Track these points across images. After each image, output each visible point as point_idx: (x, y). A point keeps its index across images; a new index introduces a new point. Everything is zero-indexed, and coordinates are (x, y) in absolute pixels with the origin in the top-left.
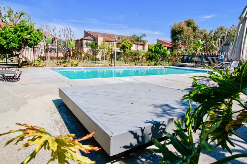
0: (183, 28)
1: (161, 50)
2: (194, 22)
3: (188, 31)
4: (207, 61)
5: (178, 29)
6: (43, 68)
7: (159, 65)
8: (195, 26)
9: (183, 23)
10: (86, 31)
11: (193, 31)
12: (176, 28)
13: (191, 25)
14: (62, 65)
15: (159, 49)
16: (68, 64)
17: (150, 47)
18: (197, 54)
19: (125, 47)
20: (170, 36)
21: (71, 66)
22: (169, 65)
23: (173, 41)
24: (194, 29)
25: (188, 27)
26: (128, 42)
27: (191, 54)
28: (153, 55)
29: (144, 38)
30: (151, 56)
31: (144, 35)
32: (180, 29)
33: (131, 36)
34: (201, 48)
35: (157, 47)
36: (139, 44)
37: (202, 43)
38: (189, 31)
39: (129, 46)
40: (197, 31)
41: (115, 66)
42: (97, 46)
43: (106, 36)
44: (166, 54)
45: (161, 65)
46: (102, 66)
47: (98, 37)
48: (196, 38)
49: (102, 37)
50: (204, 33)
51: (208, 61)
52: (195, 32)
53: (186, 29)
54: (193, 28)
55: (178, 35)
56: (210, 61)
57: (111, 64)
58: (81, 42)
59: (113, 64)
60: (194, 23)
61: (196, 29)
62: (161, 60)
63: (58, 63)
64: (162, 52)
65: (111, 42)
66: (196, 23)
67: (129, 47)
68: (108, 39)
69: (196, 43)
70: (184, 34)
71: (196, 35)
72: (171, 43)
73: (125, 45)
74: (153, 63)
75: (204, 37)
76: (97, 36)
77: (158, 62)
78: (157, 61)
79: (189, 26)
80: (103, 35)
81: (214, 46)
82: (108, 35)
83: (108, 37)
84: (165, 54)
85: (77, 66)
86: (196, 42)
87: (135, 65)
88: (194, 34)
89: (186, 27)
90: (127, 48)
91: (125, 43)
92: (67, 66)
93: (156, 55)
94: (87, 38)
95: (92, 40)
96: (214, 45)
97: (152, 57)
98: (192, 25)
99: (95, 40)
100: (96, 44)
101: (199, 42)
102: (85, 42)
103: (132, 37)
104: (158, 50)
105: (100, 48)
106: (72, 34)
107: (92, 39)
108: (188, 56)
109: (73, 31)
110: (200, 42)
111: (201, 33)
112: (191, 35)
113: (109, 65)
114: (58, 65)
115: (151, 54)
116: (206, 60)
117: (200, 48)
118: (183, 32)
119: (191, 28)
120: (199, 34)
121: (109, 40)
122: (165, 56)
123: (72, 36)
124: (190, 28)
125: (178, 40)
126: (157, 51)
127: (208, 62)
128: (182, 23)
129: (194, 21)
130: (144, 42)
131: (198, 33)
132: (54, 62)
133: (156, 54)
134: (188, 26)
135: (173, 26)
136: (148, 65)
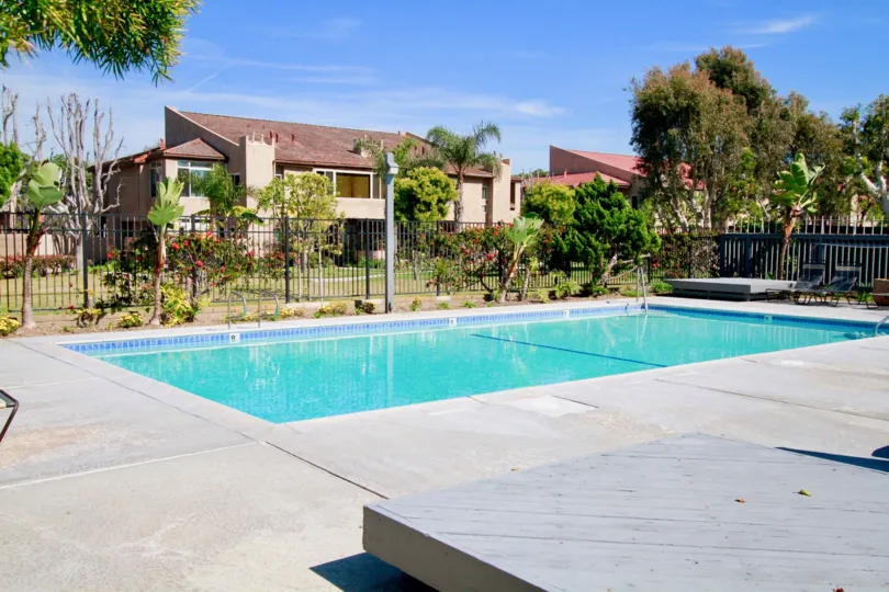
0: (693, 96)
1: (612, 214)
2: (750, 65)
3: (720, 110)
4: (848, 269)
5: (672, 100)
6: (11, 339)
7: (604, 293)
8: (755, 82)
9: (693, 68)
10: (175, 110)
11: (745, 109)
12: (659, 98)
13: (731, 77)
14: (109, 315)
15: (606, 213)
16: (142, 311)
17: (537, 197)
18: (788, 232)
19: (418, 201)
20: (630, 135)
21: (157, 322)
22: (656, 292)
23: (645, 160)
24: (752, 96)
25: (719, 92)
26: (433, 177)
27: (758, 229)
28: (573, 245)
29: (488, 147)
30: (566, 249)
31: (493, 130)
32: (684, 103)
33: (424, 136)
34: (809, 202)
35: (588, 200)
36: (464, 176)
37: (809, 176)
38: (727, 111)
39: (436, 198)
40: (763, 109)
41: (388, 309)
42: (245, 195)
43: (288, 139)
44: (641, 238)
45: (612, 290)
46: (322, 312)
47: (248, 142)
48: (762, 142)
49: (269, 143)
50: (795, 116)
51: (854, 269)
52: (756, 114)
53: (710, 99)
54: (742, 94)
55: (674, 131)
56: (863, 265)
57: (364, 301)
58: (153, 171)
59: (378, 302)
60: (746, 71)
61: (757, 96)
62: (616, 270)
63: (92, 310)
64: (622, 226)
65: (315, 170)
66: (756, 68)
67: (440, 201)
68: (299, 153)
69: (785, 177)
70: (705, 123)
71: (759, 129)
72: (637, 172)
73: (419, 190)
74: (575, 285)
75: (797, 138)
76: (242, 141)
77: (599, 277)
78: (597, 274)
79: (722, 87)
80: (272, 133)
81: (871, 185)
82: (294, 133)
83: (296, 143)
84: (634, 235)
85: (190, 319)
86: (785, 172)
87: (488, 298)
88: (751, 122)
89: (708, 92)
90: (428, 206)
91: (414, 183)
92: (137, 325)
93: (589, 244)
94: (186, 148)
95: (215, 160)
96: (868, 182)
97: (573, 255)
98: (738, 78)
99: (231, 158)
100: (238, 180)
101: (795, 168)
102: (172, 169)
103: (426, 142)
104: (601, 216)
105: (263, 203)
106: (103, 132)
107: (209, 152)
108: (742, 239)
109: (107, 115)
110: (802, 173)
111: (784, 116)
112: (739, 132)
113: (358, 304)
114: (90, 317)
115: (563, 237)
116: (845, 264)
117: (803, 202)
118: (698, 114)
119: (734, 93)
120: (774, 122)
121: (307, 158)
122: (636, 247)
123: (103, 144)
124: (728, 95)
125: (675, 157)
126: (594, 220)
127: (857, 273)
128: (685, 67)
129: (747, 61)
130: (488, 164)
131: (770, 117)
132: (67, 305)
133: (593, 239)
134: (720, 84)
135: (642, 85)
136: (552, 296)
